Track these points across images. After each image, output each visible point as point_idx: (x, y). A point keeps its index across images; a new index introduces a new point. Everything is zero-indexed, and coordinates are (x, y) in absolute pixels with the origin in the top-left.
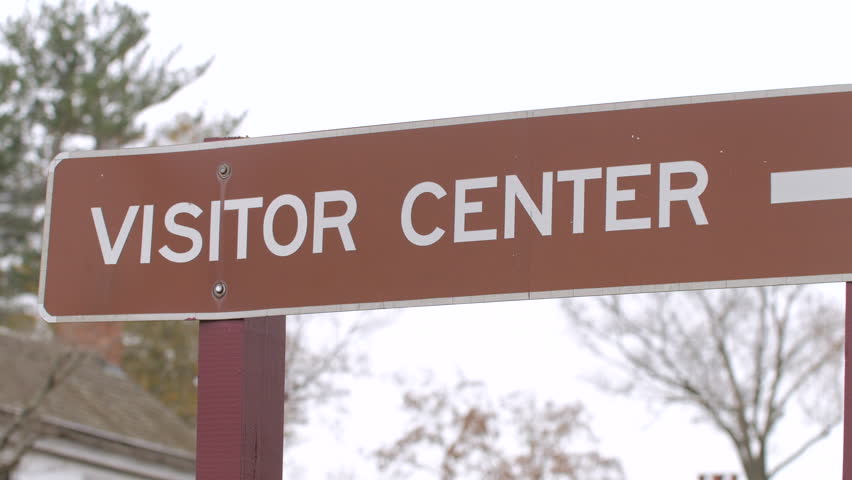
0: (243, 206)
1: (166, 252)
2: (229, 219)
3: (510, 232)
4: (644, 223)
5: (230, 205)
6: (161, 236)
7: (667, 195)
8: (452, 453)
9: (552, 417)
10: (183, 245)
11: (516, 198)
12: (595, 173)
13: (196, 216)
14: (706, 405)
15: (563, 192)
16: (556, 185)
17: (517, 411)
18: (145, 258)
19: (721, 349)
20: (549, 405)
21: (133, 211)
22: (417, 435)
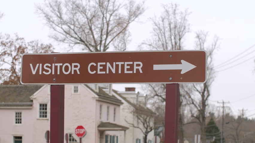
0: (59, 65)
1: (44, 72)
2: (56, 67)
3: (108, 72)
4: (131, 72)
5: (56, 64)
6: (43, 69)
7: (135, 68)
8: (15, 59)
9: (43, 49)
10: (47, 71)
11: (109, 67)
12: (123, 63)
13: (50, 66)
14: (86, 45)
15: (117, 66)
16: (116, 65)
17: (33, 46)
18: (40, 73)
19: (91, 29)
20: (42, 45)
21: (38, 65)
22: (5, 53)
